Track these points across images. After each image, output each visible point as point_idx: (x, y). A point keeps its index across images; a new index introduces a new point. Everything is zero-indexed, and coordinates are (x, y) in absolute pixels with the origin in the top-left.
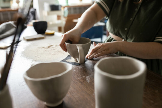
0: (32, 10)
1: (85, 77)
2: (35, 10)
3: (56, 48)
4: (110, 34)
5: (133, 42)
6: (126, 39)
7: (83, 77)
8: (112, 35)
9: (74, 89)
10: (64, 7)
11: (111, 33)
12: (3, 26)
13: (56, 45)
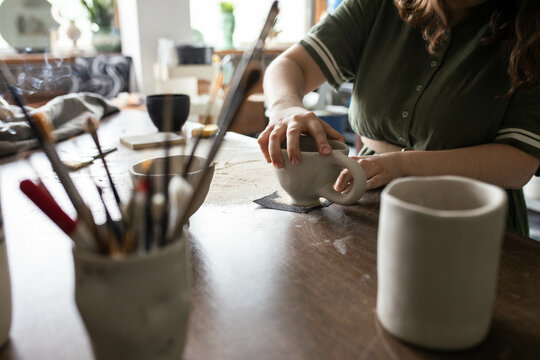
0: (116, 60)
1: (332, 241)
2: (129, 59)
3: (229, 169)
4: (364, 139)
5: (428, 149)
6: (408, 145)
7: (326, 241)
8: (368, 143)
9: (309, 267)
10: (222, 55)
11: (367, 136)
12: (55, 105)
13: (227, 163)
